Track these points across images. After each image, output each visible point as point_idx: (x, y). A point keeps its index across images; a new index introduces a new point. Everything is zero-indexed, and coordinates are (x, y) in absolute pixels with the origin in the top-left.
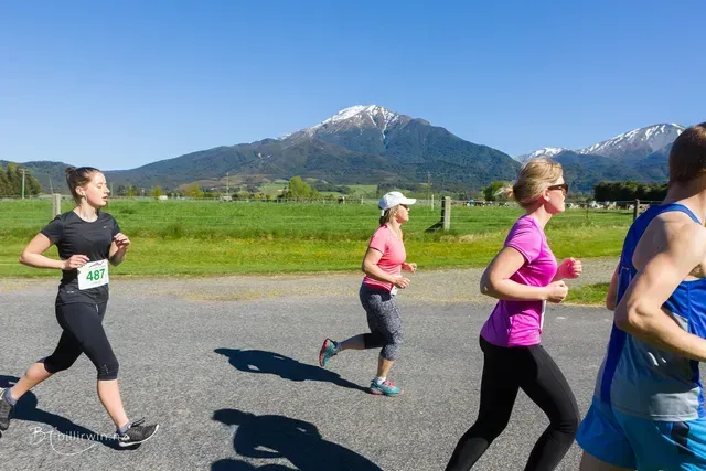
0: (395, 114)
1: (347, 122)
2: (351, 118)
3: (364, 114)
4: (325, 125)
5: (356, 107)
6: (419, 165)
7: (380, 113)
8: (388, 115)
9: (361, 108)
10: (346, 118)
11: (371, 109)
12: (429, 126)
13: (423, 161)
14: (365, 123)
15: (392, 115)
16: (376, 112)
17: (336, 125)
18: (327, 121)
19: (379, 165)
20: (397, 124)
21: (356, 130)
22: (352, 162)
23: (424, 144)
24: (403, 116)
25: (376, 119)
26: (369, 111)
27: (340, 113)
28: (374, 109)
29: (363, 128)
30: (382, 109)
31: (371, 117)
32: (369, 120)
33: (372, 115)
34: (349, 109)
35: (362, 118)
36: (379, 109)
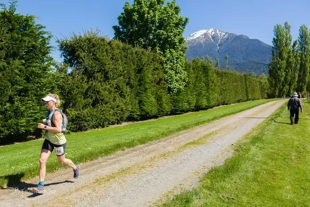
0: (226, 33)
1: (195, 40)
2: (198, 38)
3: (205, 35)
5: (201, 31)
8: (221, 34)
9: (204, 31)
10: (195, 38)
11: (210, 31)
12: (248, 39)
14: (207, 40)
15: (224, 34)
16: (213, 33)
20: (227, 39)
21: (200, 45)
23: (243, 50)
24: (231, 34)
25: (213, 37)
26: (209, 33)
27: (191, 35)
28: (212, 31)
29: (205, 43)
30: (218, 31)
31: (210, 36)
32: (209, 38)
33: (211, 35)
34: (197, 32)
35: (204, 38)
36: (215, 31)
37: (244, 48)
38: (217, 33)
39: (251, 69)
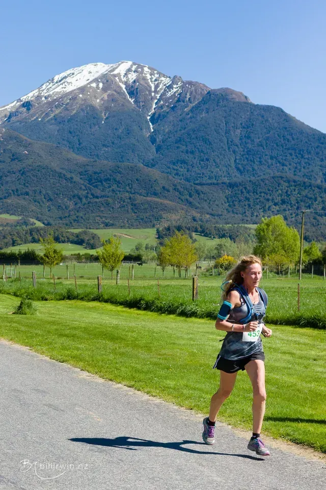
0: (174, 80)
1: (73, 96)
2: (82, 89)
3: (107, 80)
4: (27, 105)
5: (90, 67)
6: (231, 185)
7: (141, 79)
8: (159, 83)
9: (101, 68)
10: (69, 88)
11: (122, 69)
12: (245, 105)
13: (237, 178)
14: (112, 99)
15: (166, 81)
16: (132, 77)
17: (50, 104)
18: (30, 96)
19: (149, 187)
20: (180, 99)
21: (90, 115)
22: (90, 180)
23: (237, 141)
24: (190, 83)
25: (133, 91)
26: (119, 75)
27: (56, 78)
28: (129, 70)
29: (107, 109)
30: (146, 69)
31: (123, 86)
32: (119, 92)
33: (126, 83)
34: (76, 70)
35: (105, 90)
36: (139, 70)
37: (239, 131)
38: (145, 79)
39: (283, 202)
